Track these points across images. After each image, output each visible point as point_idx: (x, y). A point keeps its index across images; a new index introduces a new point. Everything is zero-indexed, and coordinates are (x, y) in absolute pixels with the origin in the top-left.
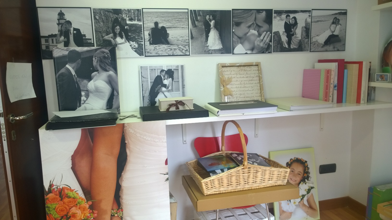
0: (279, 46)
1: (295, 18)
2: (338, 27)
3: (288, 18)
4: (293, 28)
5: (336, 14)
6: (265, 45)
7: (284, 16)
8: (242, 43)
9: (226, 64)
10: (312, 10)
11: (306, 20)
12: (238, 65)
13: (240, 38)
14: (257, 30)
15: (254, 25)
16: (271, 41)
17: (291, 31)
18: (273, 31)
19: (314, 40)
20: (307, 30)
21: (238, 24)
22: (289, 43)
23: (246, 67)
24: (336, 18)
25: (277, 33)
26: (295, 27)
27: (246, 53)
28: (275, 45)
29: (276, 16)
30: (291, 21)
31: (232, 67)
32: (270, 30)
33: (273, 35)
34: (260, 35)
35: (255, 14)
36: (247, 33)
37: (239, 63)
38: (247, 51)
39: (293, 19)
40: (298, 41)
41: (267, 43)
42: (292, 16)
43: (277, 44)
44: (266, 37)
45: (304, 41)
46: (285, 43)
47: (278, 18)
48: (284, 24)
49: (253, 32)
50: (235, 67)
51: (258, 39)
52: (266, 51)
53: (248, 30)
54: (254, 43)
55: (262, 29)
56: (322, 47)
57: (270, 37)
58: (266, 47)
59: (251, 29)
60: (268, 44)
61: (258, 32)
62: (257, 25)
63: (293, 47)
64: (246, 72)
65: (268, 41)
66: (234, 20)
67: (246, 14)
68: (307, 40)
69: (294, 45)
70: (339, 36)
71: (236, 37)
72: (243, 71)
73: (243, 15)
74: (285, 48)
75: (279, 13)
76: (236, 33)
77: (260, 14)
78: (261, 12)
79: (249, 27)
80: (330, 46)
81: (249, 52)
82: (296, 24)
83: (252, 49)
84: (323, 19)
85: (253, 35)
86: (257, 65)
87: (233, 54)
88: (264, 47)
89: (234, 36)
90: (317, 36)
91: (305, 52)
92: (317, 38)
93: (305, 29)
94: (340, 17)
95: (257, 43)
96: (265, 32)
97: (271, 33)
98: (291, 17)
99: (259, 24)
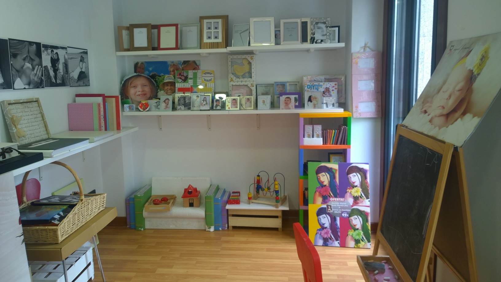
0: (49, 80)
1: (57, 53)
2: (84, 64)
3: (53, 53)
4: (57, 64)
5: (81, 53)
6: (39, 80)
7: (49, 51)
8: (20, 77)
9: (10, 100)
10: (68, 47)
11: (65, 56)
12: (22, 101)
13: (18, 71)
14: (31, 63)
15: (28, 57)
16: (42, 76)
17: (56, 67)
18: (43, 66)
19: (71, 76)
20: (66, 65)
21: (15, 56)
22: (56, 78)
23: (28, 103)
24: (82, 56)
25: (46, 67)
26: (58, 62)
27: (25, 88)
28: (46, 79)
29: (44, 50)
30: (55, 56)
31: (16, 105)
32: (41, 64)
33: (43, 69)
34: (33, 69)
35: (28, 46)
36: (23, 66)
37: (21, 100)
38: (25, 86)
39: (56, 55)
40: (61, 76)
41: (40, 77)
42: (55, 51)
43: (47, 79)
44: (38, 71)
45: (65, 76)
46: (53, 78)
47: (46, 52)
48: (50, 59)
49: (28, 65)
50: (19, 104)
51: (33, 72)
52: (40, 86)
53: (24, 63)
54: (30, 78)
55: (35, 63)
56: (77, 82)
57: (41, 71)
58: (40, 81)
59: (26, 62)
60: (40, 79)
61: (31, 65)
62: (30, 58)
63: (58, 82)
64: (29, 109)
65: (40, 75)
66: (12, 51)
67: (20, 45)
68: (67, 75)
69: (59, 80)
70: (86, 73)
71: (14, 70)
72: (26, 108)
73: (18, 46)
74: (53, 82)
75: (46, 47)
76: (14, 65)
77: (32, 46)
78: (32, 44)
79: (24, 59)
80: (81, 81)
81: (27, 87)
82: (58, 59)
83: (29, 84)
84: (74, 57)
85: (28, 68)
86: (37, 101)
87: (14, 89)
88: (38, 82)
89: (13, 69)
90: (73, 71)
91: (67, 87)
92: (73, 73)
93: (65, 65)
94: (84, 56)
95: (32, 77)
96: (37, 66)
97: (42, 67)
98: (55, 53)
99: (33, 58)
